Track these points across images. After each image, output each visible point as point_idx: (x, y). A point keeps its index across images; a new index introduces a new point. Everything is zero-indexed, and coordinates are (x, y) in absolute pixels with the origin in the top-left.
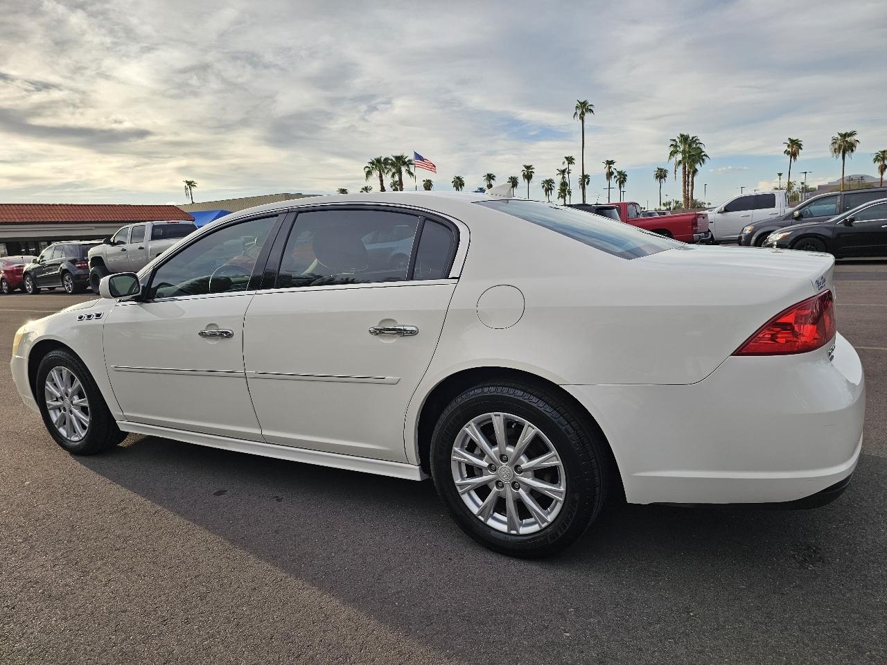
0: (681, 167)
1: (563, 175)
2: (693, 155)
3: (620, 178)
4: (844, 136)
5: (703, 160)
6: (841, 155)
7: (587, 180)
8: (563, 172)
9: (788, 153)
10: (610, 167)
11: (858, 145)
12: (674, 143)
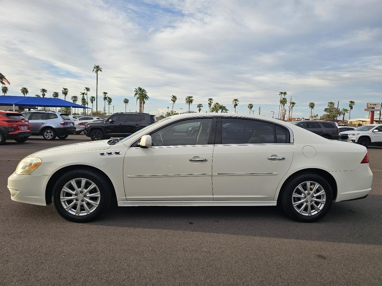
0: (139, 100)
1: (83, 95)
2: (144, 96)
3: (109, 100)
4: (190, 97)
5: (147, 99)
6: (188, 103)
7: (94, 99)
8: (83, 94)
9: (172, 100)
10: (105, 95)
11: (193, 101)
12: (136, 90)
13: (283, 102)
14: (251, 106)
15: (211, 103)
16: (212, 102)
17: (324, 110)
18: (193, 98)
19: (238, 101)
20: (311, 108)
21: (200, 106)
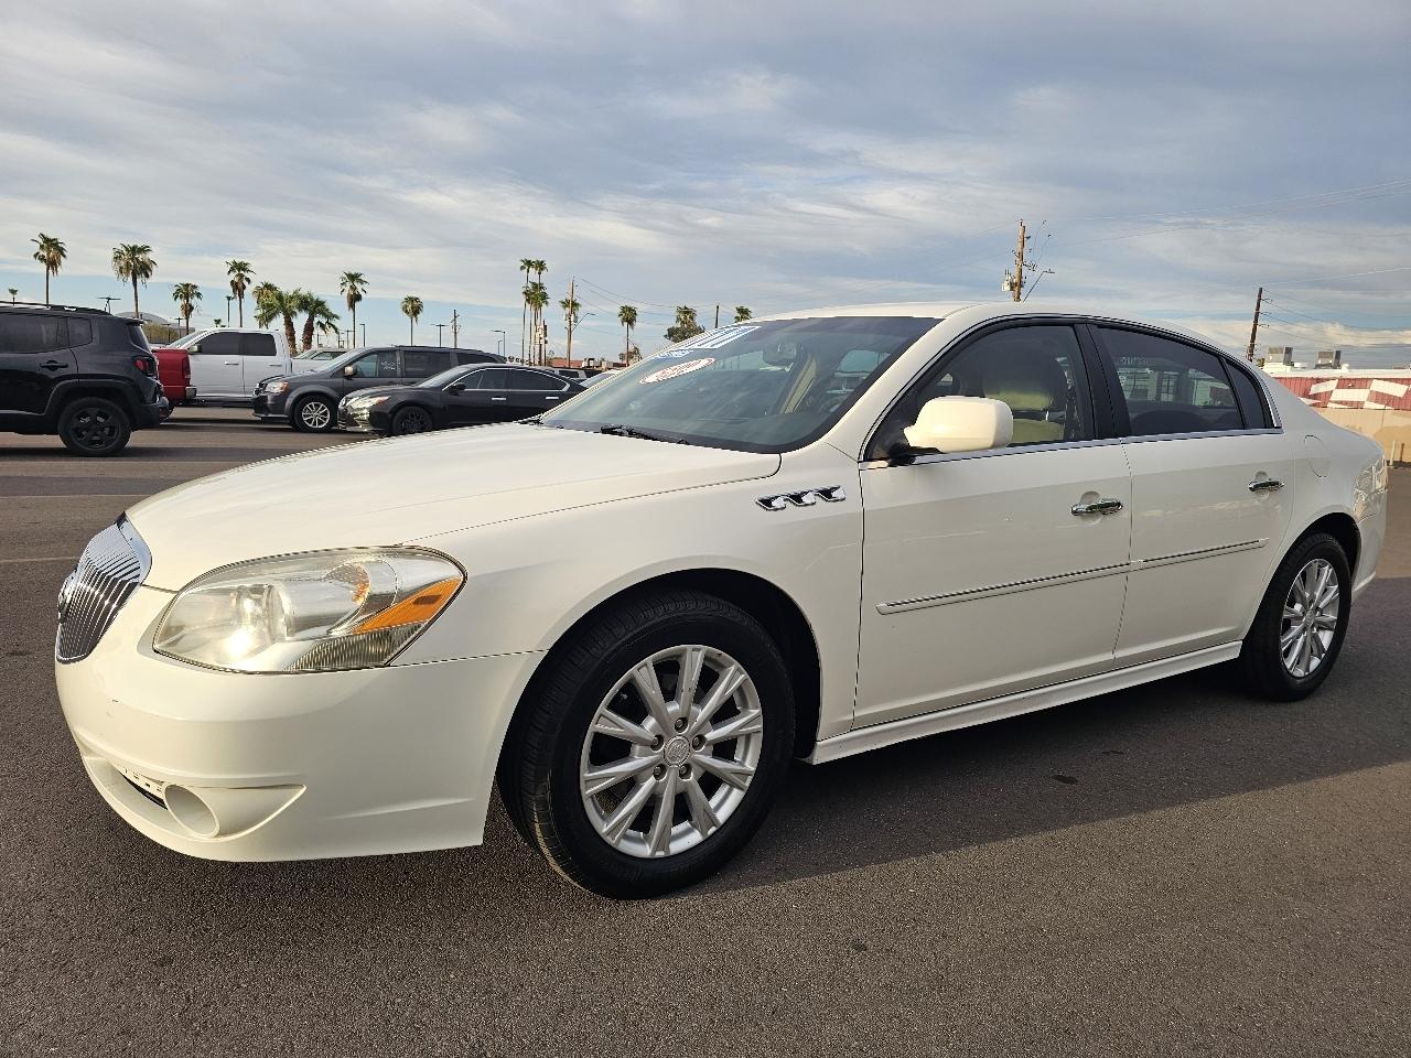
4: (134, 250)
6: (130, 279)
9: (42, 259)
13: (536, 296)
14: (414, 308)
15: (246, 283)
16: (248, 280)
17: (666, 333)
18: (150, 256)
19: (362, 282)
20: (626, 324)
21: (186, 292)
